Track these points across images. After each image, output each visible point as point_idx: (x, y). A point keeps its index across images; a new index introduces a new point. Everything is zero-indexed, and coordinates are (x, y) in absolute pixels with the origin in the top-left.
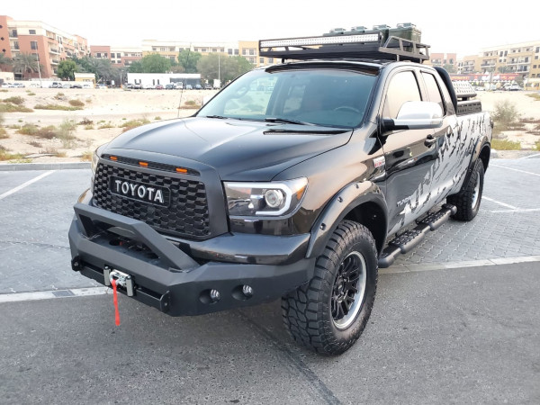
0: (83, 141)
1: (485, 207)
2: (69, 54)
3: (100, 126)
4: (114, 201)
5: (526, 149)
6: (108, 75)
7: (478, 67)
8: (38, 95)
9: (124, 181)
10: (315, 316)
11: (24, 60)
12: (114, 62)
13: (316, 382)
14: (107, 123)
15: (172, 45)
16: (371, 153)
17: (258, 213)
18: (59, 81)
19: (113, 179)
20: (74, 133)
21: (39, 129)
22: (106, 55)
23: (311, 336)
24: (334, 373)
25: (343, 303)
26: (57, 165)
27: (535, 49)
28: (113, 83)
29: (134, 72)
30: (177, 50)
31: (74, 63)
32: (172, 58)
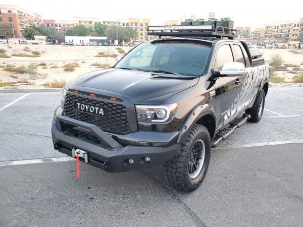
0: (41, 75)
1: (265, 115)
2: (31, 24)
3: (50, 67)
4: (76, 114)
5: (287, 82)
6: (54, 37)
7: (262, 35)
8: (13, 48)
9: (82, 103)
10: (181, 175)
11: (5, 28)
12: (57, 29)
13: (182, 204)
14: (54, 65)
15: (90, 20)
16: (208, 89)
17: (152, 121)
18: (25, 40)
19: (76, 102)
20: (37, 71)
21: (16, 68)
22: (52, 25)
23: (179, 184)
24: (190, 200)
25: (194, 165)
26: (31, 90)
27: (294, 25)
28: (57, 41)
29: (68, 35)
30: (93, 23)
31: (34, 29)
32: (91, 27)
